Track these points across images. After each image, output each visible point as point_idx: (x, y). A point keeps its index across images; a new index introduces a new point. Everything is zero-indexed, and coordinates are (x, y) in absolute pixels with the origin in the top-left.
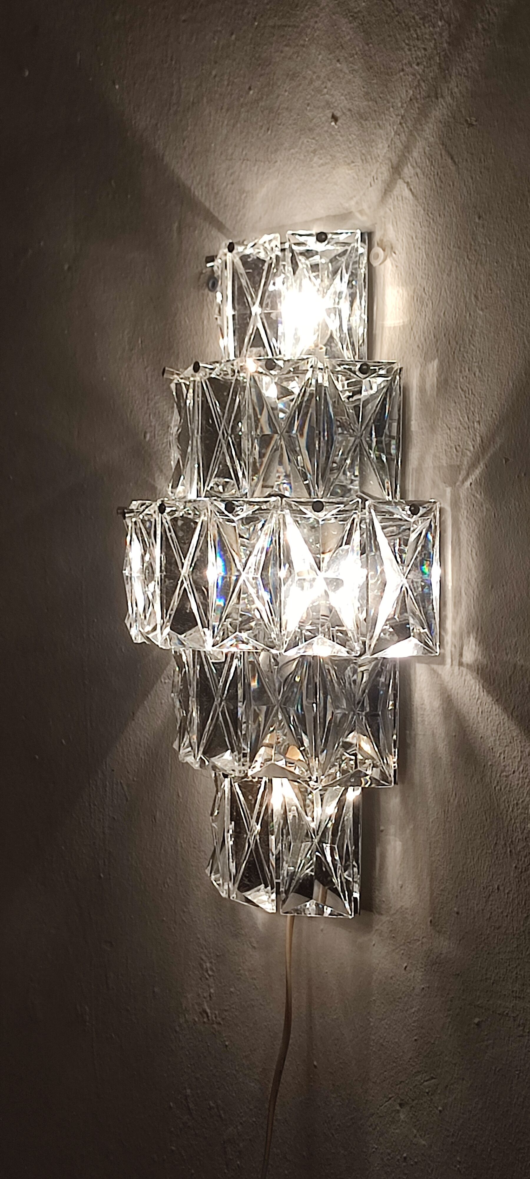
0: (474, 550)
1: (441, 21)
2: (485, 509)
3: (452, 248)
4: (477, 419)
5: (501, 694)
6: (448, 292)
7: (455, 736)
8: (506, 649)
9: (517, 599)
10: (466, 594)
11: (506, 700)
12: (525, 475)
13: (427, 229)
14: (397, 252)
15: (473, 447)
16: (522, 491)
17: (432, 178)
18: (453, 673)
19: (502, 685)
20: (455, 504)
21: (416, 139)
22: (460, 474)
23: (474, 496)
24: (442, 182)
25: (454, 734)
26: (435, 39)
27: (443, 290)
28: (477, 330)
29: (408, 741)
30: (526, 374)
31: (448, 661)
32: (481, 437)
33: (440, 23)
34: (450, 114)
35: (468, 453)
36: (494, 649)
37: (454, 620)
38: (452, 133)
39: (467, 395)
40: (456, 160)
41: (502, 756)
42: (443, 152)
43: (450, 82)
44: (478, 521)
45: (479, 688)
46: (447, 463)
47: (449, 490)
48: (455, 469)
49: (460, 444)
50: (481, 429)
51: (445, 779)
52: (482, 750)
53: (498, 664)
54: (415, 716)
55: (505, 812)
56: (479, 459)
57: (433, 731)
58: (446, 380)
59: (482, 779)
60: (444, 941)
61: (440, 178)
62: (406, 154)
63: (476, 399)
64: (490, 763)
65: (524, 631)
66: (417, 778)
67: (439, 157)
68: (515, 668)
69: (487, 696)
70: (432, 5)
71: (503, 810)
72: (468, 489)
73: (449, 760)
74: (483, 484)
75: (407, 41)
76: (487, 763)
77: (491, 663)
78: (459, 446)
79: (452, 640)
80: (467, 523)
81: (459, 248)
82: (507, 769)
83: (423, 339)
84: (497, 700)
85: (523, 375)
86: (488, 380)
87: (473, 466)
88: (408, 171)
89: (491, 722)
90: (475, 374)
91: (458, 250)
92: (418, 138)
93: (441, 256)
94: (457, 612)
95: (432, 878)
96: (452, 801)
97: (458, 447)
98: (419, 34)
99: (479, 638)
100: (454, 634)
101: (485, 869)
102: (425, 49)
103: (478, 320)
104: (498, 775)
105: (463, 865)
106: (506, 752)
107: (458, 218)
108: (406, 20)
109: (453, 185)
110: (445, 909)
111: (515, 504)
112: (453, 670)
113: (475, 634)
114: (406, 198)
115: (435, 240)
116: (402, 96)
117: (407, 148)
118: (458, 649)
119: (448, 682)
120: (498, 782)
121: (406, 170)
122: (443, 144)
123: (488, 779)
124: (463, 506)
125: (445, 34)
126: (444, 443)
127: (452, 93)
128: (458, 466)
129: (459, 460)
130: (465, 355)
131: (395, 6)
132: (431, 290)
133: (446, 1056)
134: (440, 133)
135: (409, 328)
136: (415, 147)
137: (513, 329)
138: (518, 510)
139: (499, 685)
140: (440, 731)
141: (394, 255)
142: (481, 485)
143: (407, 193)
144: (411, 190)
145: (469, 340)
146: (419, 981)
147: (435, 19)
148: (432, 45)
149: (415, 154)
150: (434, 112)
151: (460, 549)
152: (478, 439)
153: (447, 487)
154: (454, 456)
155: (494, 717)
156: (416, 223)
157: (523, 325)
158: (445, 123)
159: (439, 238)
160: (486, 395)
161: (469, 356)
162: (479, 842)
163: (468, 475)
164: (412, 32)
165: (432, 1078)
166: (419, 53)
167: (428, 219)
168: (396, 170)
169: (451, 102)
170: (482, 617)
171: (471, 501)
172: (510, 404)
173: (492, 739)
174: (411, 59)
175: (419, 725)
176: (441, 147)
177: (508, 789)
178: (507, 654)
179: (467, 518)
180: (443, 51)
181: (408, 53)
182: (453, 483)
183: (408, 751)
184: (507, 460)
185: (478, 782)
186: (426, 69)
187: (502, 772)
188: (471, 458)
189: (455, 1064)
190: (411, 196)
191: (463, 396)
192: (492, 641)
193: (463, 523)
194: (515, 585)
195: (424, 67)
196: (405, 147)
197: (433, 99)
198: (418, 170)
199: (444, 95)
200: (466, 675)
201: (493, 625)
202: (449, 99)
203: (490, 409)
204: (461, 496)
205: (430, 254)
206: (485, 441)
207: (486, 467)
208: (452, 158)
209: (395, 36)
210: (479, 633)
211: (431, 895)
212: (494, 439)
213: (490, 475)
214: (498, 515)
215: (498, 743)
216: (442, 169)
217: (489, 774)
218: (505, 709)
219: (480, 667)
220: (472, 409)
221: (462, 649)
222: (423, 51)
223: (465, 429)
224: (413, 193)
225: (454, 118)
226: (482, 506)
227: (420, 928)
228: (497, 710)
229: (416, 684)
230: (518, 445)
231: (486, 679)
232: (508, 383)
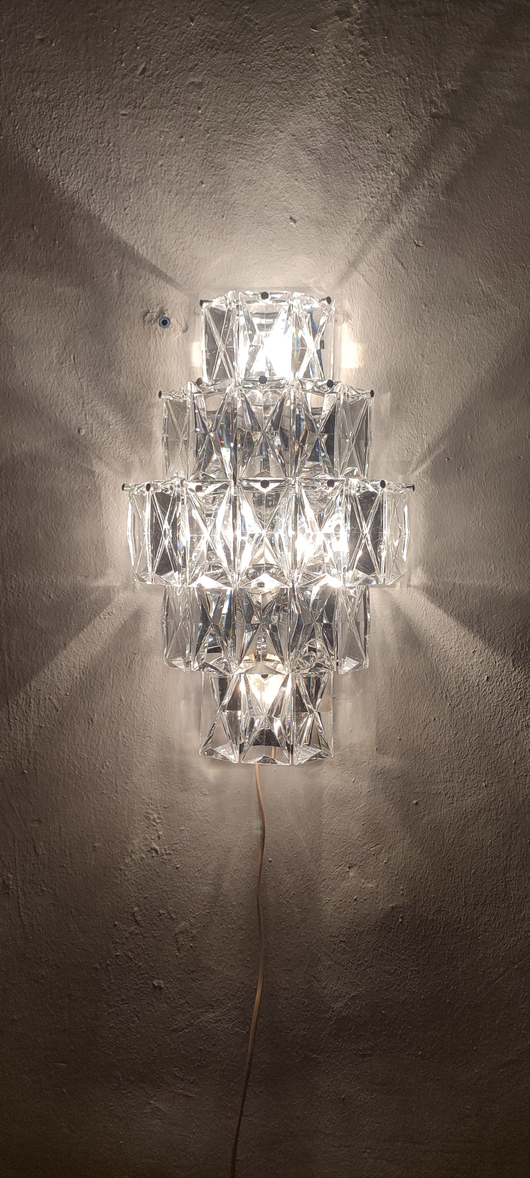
2: (431, 490)
3: (402, 322)
4: (425, 432)
5: (442, 602)
6: (398, 350)
7: (402, 631)
8: (447, 575)
9: (456, 544)
11: (446, 606)
12: (463, 468)
14: (353, 319)
15: (421, 449)
16: (461, 478)
17: (384, 275)
18: (401, 593)
19: (444, 597)
21: (370, 246)
22: (410, 466)
23: (422, 481)
24: (393, 278)
27: (394, 348)
28: (424, 377)
31: (398, 585)
32: (428, 443)
33: (392, 174)
34: (400, 235)
35: (417, 453)
36: (437, 575)
38: (402, 248)
39: (416, 417)
40: (406, 266)
41: (442, 640)
42: (394, 259)
43: (400, 214)
44: (425, 496)
45: (425, 599)
46: (399, 460)
47: (400, 476)
48: (407, 463)
49: (410, 448)
50: (429, 438)
51: (393, 658)
52: (425, 637)
53: (440, 583)
55: (443, 672)
56: (426, 457)
57: (381, 628)
58: (398, 406)
59: (424, 656)
61: (391, 276)
62: (362, 256)
63: (423, 420)
64: (431, 645)
65: (462, 563)
67: (391, 262)
68: (454, 586)
69: (431, 604)
71: (441, 672)
72: (417, 476)
74: (429, 474)
76: (429, 645)
77: (435, 584)
81: (408, 323)
82: (445, 647)
83: (376, 378)
84: (439, 606)
86: (433, 408)
87: (421, 462)
88: (363, 267)
89: (433, 620)
91: (407, 324)
92: (372, 246)
95: (378, 722)
96: (397, 672)
97: (408, 450)
99: (424, 567)
101: (424, 709)
104: (438, 651)
105: (405, 710)
106: (445, 637)
109: (403, 282)
110: (389, 739)
111: (454, 486)
112: (401, 591)
113: (421, 567)
114: (362, 285)
116: (358, 217)
118: (406, 577)
119: (397, 598)
120: (438, 656)
121: (361, 266)
123: (429, 656)
126: (397, 447)
127: (402, 222)
130: (414, 391)
132: (383, 348)
133: (389, 829)
134: (392, 247)
135: (364, 370)
136: (369, 252)
138: (457, 490)
139: (441, 597)
143: (362, 281)
144: (366, 280)
146: (365, 787)
147: (388, 171)
148: (385, 187)
149: (370, 257)
150: (386, 231)
152: (426, 444)
155: (435, 616)
156: (370, 302)
158: (396, 241)
159: (390, 315)
160: (431, 418)
161: (417, 392)
162: (420, 694)
163: (417, 467)
168: (353, 265)
169: (401, 228)
171: (419, 484)
173: (434, 630)
176: (393, 255)
177: (445, 659)
182: (404, 472)
184: (449, 459)
185: (420, 657)
186: (379, 202)
187: (441, 649)
188: (420, 457)
189: (397, 832)
190: (365, 284)
195: (378, 200)
196: (361, 251)
197: (386, 223)
198: (372, 268)
199: (395, 222)
202: (399, 225)
206: (431, 446)
207: (433, 463)
208: (402, 264)
211: (378, 732)
212: (438, 445)
213: (435, 468)
214: (442, 493)
215: (438, 632)
216: (393, 270)
217: (430, 652)
218: (446, 611)
219: (425, 587)
220: (420, 425)
221: (411, 576)
223: (415, 438)
224: (367, 282)
225: (404, 238)
226: (428, 487)
227: (367, 754)
228: (438, 612)
230: (458, 450)
231: (430, 593)
232: (450, 411)
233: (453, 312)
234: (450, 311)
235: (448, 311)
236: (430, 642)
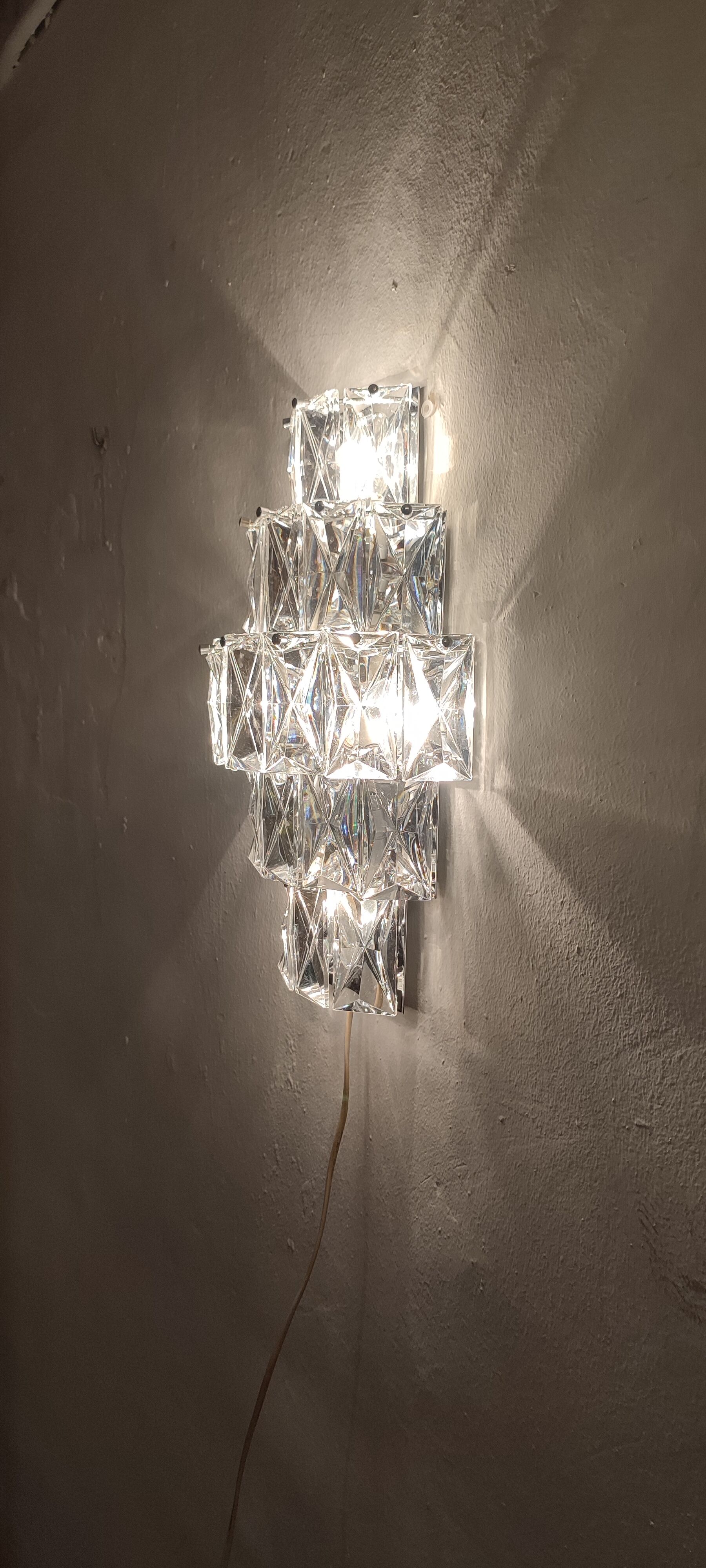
0: (505, 681)
1: (486, 173)
2: (516, 643)
3: (491, 393)
4: (511, 557)
5: (527, 818)
6: (488, 437)
7: (487, 856)
8: (532, 776)
9: (542, 727)
10: (498, 723)
11: (531, 824)
12: (552, 608)
13: (470, 378)
14: (444, 403)
15: (507, 583)
16: (549, 624)
17: (475, 329)
18: (486, 797)
19: (528, 810)
20: (490, 638)
21: (462, 293)
22: (495, 609)
23: (507, 630)
24: (484, 332)
25: (486, 854)
26: (480, 193)
27: (483, 434)
28: (512, 471)
29: (448, 859)
30: (554, 509)
31: (482, 786)
32: (514, 573)
33: (485, 176)
34: (491, 264)
35: (502, 588)
36: (521, 776)
37: (487, 747)
38: (493, 283)
39: (502, 534)
40: (497, 309)
41: (527, 877)
42: (485, 302)
43: (492, 233)
44: (510, 653)
45: (508, 812)
46: (484, 600)
47: (485, 625)
48: (492, 605)
49: (496, 581)
50: (514, 565)
51: (478, 895)
52: (510, 869)
53: (524, 789)
54: (453, 836)
55: (528, 928)
56: (512, 595)
57: (468, 850)
58: (484, 521)
59: (509, 896)
60: (475, 1042)
61: (482, 328)
62: (454, 309)
63: (509, 537)
64: (516, 883)
65: (548, 758)
66: (454, 892)
67: (482, 308)
68: (539, 794)
69: (515, 820)
70: (479, 159)
71: (526, 927)
72: (501, 623)
73: (481, 878)
74: (514, 618)
75: (456, 199)
76: (514, 882)
77: (519, 789)
78: (494, 582)
79: (485, 767)
80: (500, 657)
81: (498, 393)
82: (530, 890)
83: (465, 483)
84: (523, 824)
85: (553, 511)
86: (521, 518)
87: (507, 601)
88: (455, 325)
89: (517, 844)
90: (509, 513)
91: (496, 395)
92: (464, 292)
93: (482, 403)
94: (489, 741)
95: (465, 985)
96: (483, 915)
97: (493, 584)
98: (467, 190)
99: (509, 764)
100: (487, 761)
102: (471, 204)
103: (513, 461)
104: (523, 894)
105: (492, 975)
106: (530, 873)
107: (497, 364)
108: (456, 179)
109: (493, 333)
110: (476, 1013)
111: (542, 636)
112: (486, 795)
113: (505, 761)
114: (453, 352)
115: (477, 389)
116: (451, 253)
117: (454, 303)
118: (490, 775)
119: (481, 806)
120: (523, 899)
121: (453, 325)
122: (485, 295)
123: (514, 897)
124: (497, 640)
125: (489, 186)
126: (482, 581)
127: (494, 243)
128: (494, 602)
129: (494, 596)
130: (501, 495)
131: (447, 167)
132: (473, 437)
133: (475, 1146)
134: (483, 285)
135: (454, 473)
136: (461, 301)
137: (544, 466)
138: (545, 642)
139: (525, 809)
140: (475, 851)
141: (442, 406)
142: (513, 620)
143: (453, 346)
144: (457, 343)
145: (505, 481)
146: (454, 1075)
147: (481, 173)
148: (478, 200)
149: (461, 308)
150: (478, 264)
151: (493, 681)
152: (512, 575)
153: (483, 622)
154: (490, 593)
155: (520, 839)
156: (460, 373)
157: (553, 462)
158: (487, 274)
159: (480, 386)
160: (518, 533)
161: (505, 496)
162: (506, 954)
163: (502, 610)
164: (461, 189)
165: (463, 1164)
166: (466, 209)
167: (471, 368)
168: (445, 326)
169: (493, 252)
170: (511, 744)
171: (504, 635)
172: (540, 539)
173: (518, 860)
174: (459, 217)
175: (457, 845)
176: (483, 297)
177: (531, 908)
178: (533, 780)
179: (501, 652)
180: (487, 203)
181: (457, 210)
182: (489, 619)
183: (448, 867)
184: (536, 594)
185: (505, 900)
186: (472, 224)
187: (527, 891)
188: (505, 594)
189: (482, 1154)
190: (457, 349)
191: (499, 535)
192: (519, 767)
193: (496, 656)
194: (541, 714)
195: (471, 222)
196: (453, 303)
197: (478, 252)
198: (464, 323)
199: (487, 246)
200: (497, 799)
201: (521, 752)
202: (491, 250)
203: (523, 546)
204: (496, 631)
205: (473, 402)
206: (517, 576)
207: (518, 602)
208: (493, 307)
209: (446, 195)
210: (509, 760)
211: (465, 999)
212: (525, 575)
213: (521, 609)
214: (527, 647)
215: (523, 864)
216: (483, 319)
217: (515, 892)
218: (530, 832)
219: (509, 792)
220: (506, 547)
221: (494, 774)
222: (469, 207)
223: (500, 566)
224: (459, 346)
225: (495, 268)
226: (513, 639)
227: (456, 1029)
228: (523, 833)
229: (455, 806)
230: (546, 579)
231: (514, 803)
232: (539, 520)
233: (546, 361)
234: (542, 362)
235: (540, 362)
236: (515, 878)
